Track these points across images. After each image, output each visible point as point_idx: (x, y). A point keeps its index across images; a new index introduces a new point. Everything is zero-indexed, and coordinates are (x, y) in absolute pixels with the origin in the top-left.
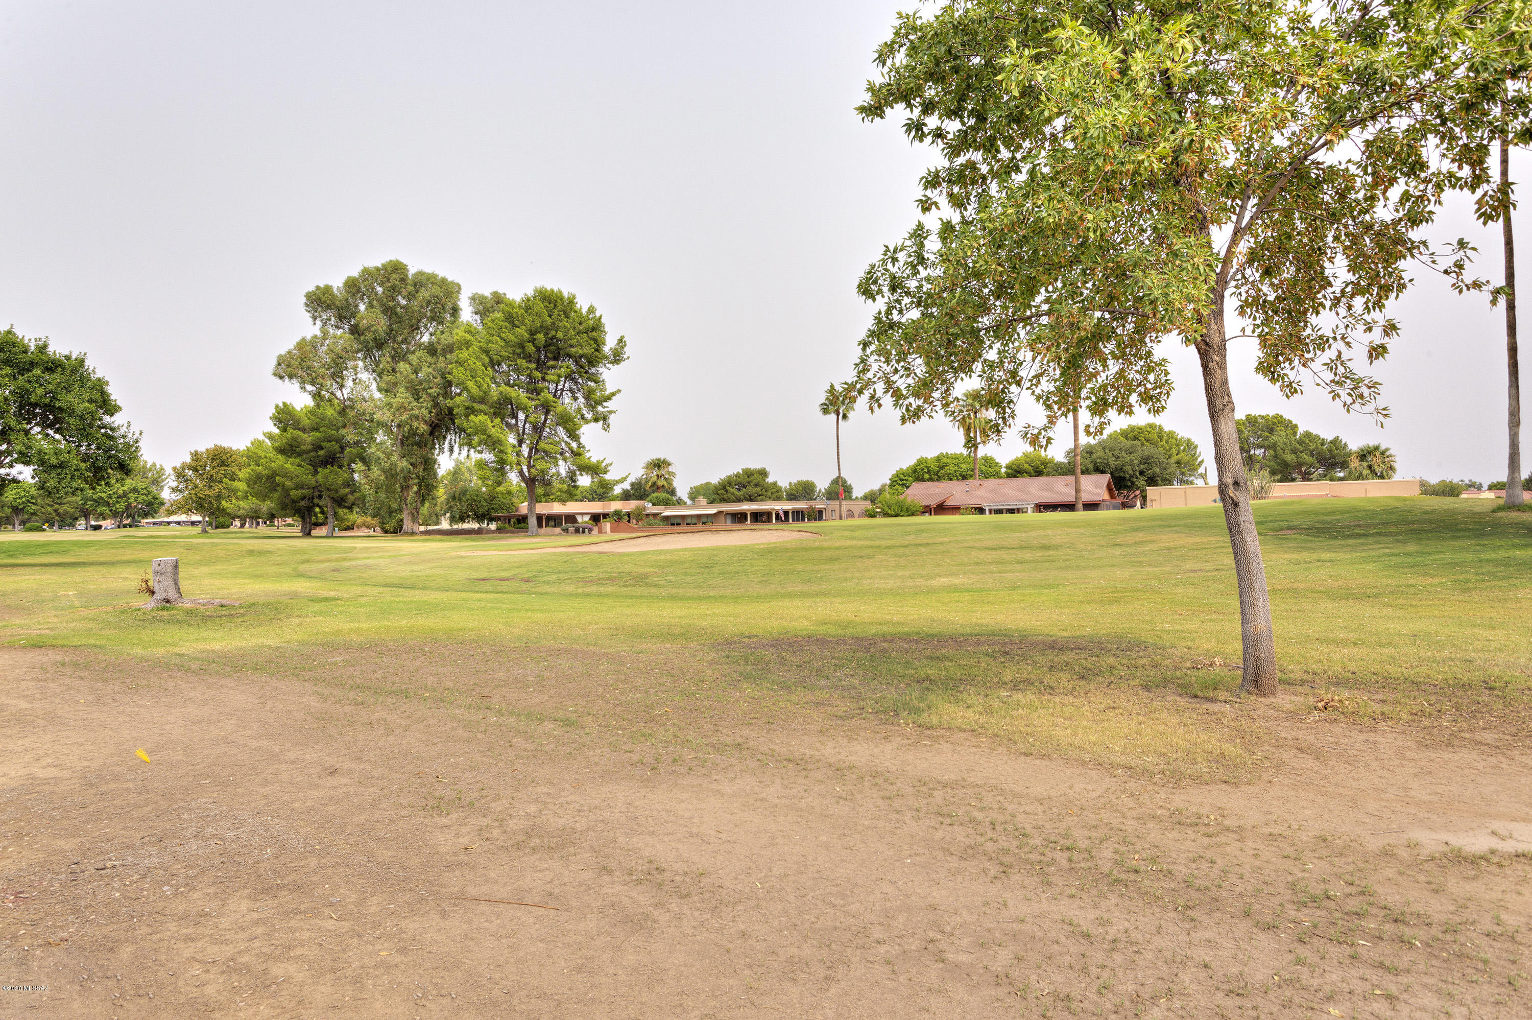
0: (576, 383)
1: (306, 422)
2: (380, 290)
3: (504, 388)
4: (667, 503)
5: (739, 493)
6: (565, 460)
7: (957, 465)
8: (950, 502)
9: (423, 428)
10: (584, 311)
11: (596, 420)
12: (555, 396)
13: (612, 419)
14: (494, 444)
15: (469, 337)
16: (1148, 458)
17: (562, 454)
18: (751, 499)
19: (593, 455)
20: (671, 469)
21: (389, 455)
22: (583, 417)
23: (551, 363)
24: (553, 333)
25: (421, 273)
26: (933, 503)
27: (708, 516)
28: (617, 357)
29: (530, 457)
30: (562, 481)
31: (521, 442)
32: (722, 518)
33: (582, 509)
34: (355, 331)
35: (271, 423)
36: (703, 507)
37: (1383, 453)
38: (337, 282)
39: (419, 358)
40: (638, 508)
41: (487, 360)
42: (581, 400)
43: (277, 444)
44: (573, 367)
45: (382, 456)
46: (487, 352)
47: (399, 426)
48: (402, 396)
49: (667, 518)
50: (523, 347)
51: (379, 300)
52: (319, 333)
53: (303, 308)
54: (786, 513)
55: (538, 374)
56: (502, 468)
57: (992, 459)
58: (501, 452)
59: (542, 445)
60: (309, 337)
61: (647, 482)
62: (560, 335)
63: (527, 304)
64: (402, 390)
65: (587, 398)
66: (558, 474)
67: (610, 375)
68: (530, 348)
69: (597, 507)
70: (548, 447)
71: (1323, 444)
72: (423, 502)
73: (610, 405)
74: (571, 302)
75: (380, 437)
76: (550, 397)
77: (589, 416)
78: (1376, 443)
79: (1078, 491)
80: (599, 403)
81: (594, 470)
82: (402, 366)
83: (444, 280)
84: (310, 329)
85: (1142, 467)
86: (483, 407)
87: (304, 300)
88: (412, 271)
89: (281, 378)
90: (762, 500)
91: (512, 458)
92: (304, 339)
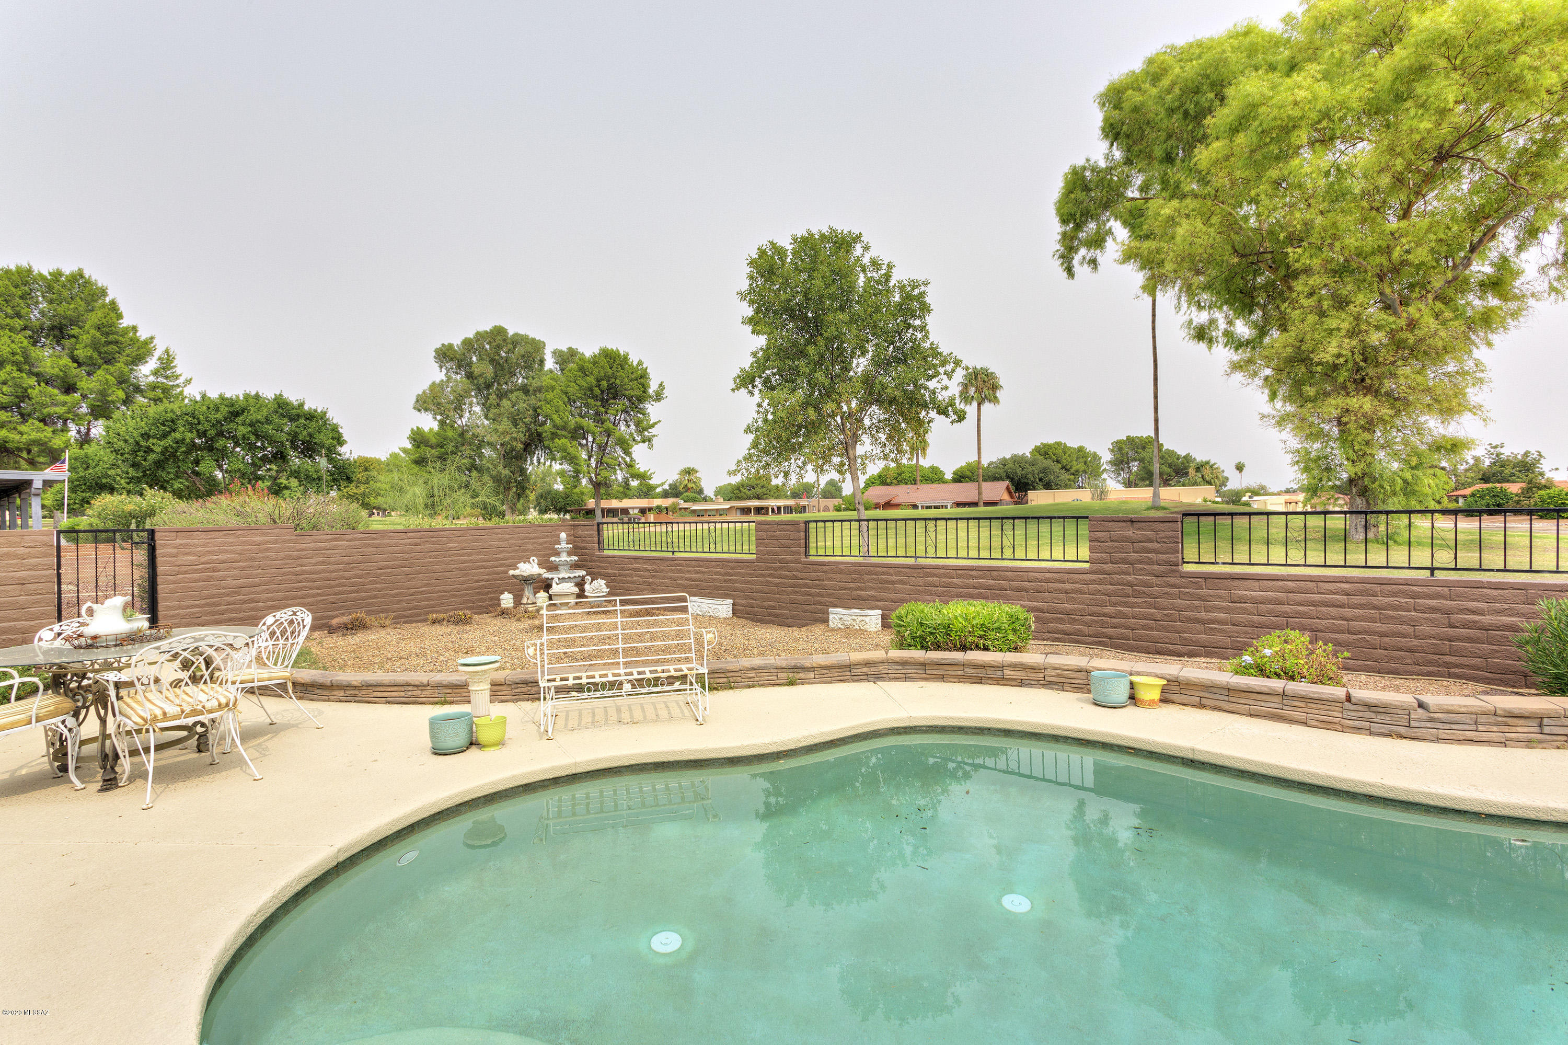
0: (630, 415)
1: (433, 441)
2: (487, 347)
3: (578, 419)
4: (694, 500)
5: (749, 493)
6: (621, 470)
7: (911, 472)
8: (895, 501)
9: (520, 446)
10: (635, 364)
11: (644, 442)
12: (614, 424)
13: (655, 441)
14: (571, 459)
15: (553, 383)
16: (1045, 469)
17: (619, 465)
18: (758, 497)
19: (642, 466)
20: (698, 475)
21: (495, 466)
22: (634, 440)
23: (612, 401)
24: (613, 380)
25: (516, 334)
26: (882, 501)
27: (723, 509)
28: (658, 397)
29: (596, 467)
30: (619, 485)
31: (590, 457)
32: (734, 511)
33: (633, 504)
34: (470, 376)
35: (408, 441)
36: (720, 504)
37: (1211, 467)
38: (457, 341)
39: (517, 397)
40: (673, 504)
41: (566, 399)
42: (633, 427)
43: (413, 457)
44: (627, 404)
45: (491, 466)
46: (566, 393)
47: (502, 445)
48: (505, 424)
49: (694, 511)
50: (592, 390)
51: (488, 355)
52: (445, 379)
53: (433, 360)
54: (779, 508)
55: (602, 409)
56: (578, 476)
57: (937, 468)
58: (577, 464)
59: (605, 459)
60: (438, 381)
61: (681, 484)
62: (618, 382)
63: (595, 361)
64: (505, 419)
65: (637, 425)
66: (617, 480)
67: (653, 410)
68: (597, 391)
69: (644, 503)
70: (609, 461)
71: (1178, 459)
72: (519, 499)
73: (653, 431)
74: (626, 358)
75: (487, 452)
76: (611, 425)
77: (638, 438)
78: (1207, 459)
79: (980, 493)
80: (645, 429)
81: (642, 477)
82: (505, 403)
83: (534, 340)
84: (438, 375)
85: (1041, 475)
86: (564, 433)
87: (434, 354)
88: (511, 332)
89: (419, 410)
90: (766, 499)
91: (585, 468)
92: (434, 383)
